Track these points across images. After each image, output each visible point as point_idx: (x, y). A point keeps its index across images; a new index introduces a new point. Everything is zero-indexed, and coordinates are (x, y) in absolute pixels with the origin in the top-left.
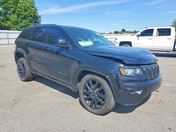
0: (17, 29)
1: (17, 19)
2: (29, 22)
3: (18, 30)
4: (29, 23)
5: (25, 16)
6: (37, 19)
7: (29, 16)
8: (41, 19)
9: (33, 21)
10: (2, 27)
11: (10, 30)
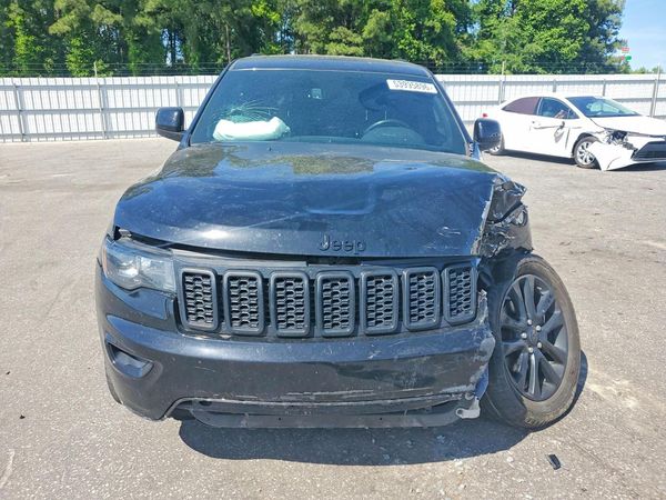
0: (509, 68)
1: (519, 30)
2: (560, 36)
3: (514, 73)
4: (560, 41)
5: (551, 15)
6: (603, 20)
7: (566, 14)
8: (622, 20)
9: (580, 31)
10: (463, 64)
11: (486, 73)
